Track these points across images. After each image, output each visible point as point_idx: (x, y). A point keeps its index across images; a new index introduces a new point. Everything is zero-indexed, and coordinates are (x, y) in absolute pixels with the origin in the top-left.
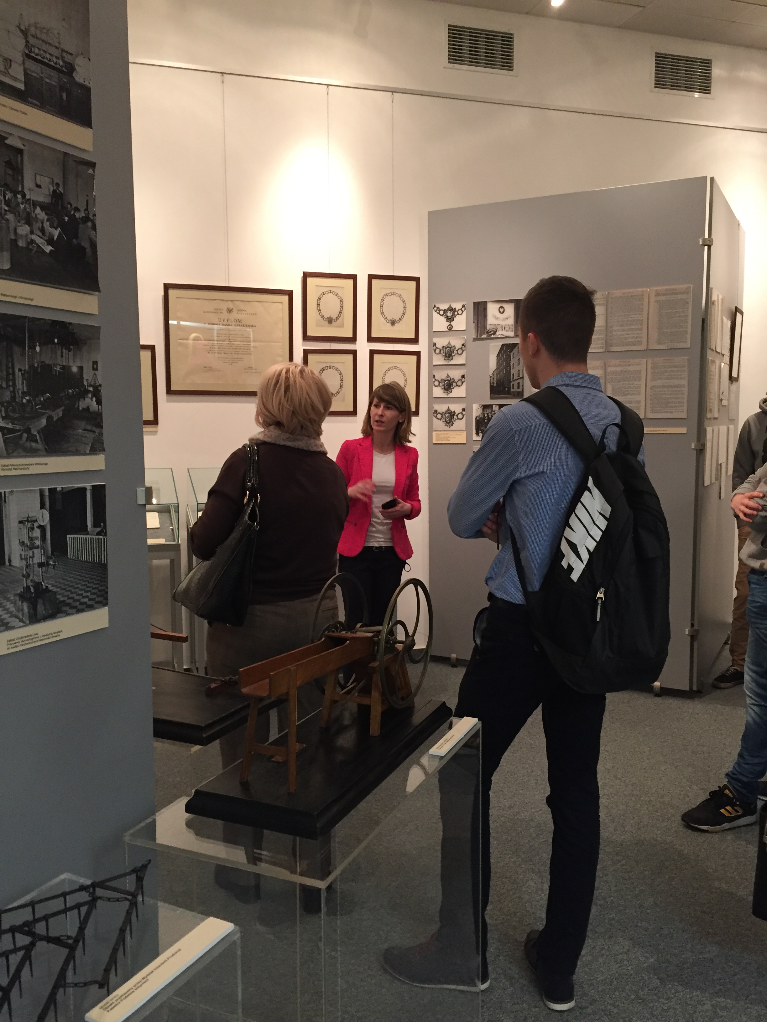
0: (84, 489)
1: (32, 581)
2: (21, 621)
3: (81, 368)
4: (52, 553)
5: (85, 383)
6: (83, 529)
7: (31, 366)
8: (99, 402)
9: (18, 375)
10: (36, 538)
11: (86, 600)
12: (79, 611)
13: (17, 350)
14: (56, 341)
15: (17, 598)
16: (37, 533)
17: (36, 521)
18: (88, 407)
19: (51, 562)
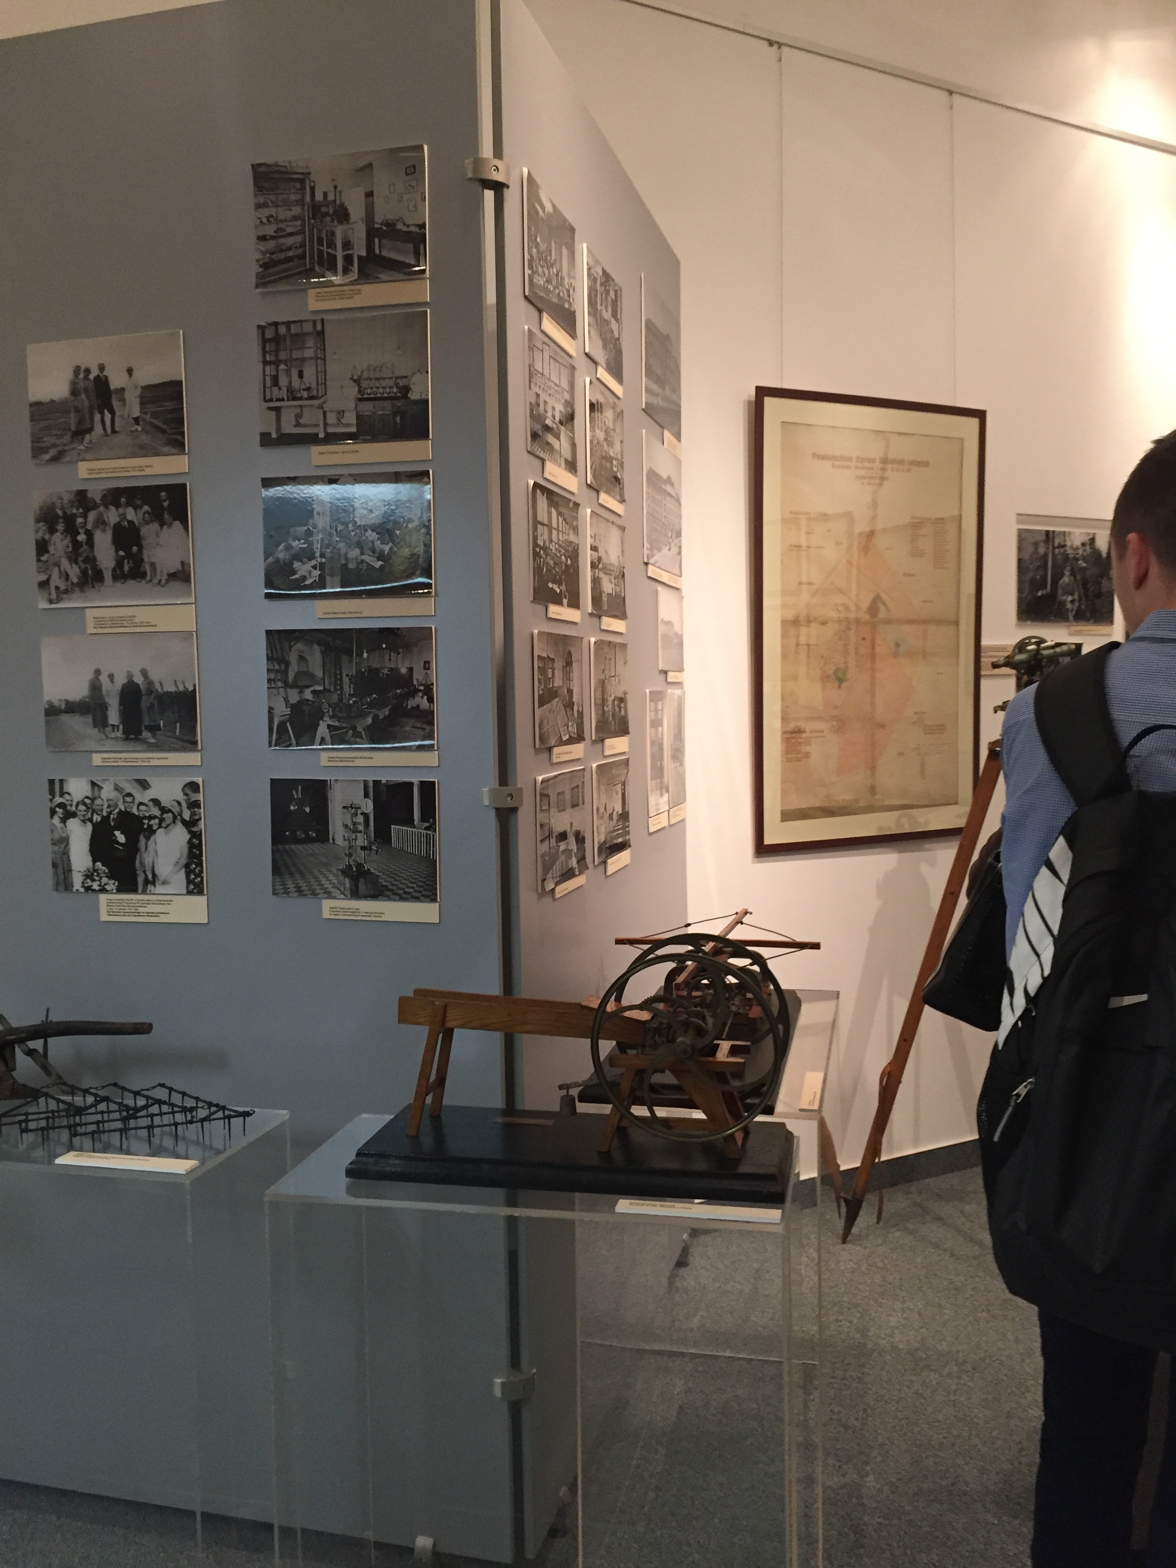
0: (412, 784)
1: (354, 860)
2: (343, 893)
3: (411, 670)
4: (375, 839)
5: (415, 682)
6: (410, 822)
7: (359, 672)
8: (431, 700)
9: (346, 680)
10: (359, 823)
11: (411, 890)
12: (402, 899)
13: (345, 658)
14: (384, 646)
15: (340, 873)
16: (360, 819)
17: (360, 808)
18: (418, 705)
19: (374, 848)
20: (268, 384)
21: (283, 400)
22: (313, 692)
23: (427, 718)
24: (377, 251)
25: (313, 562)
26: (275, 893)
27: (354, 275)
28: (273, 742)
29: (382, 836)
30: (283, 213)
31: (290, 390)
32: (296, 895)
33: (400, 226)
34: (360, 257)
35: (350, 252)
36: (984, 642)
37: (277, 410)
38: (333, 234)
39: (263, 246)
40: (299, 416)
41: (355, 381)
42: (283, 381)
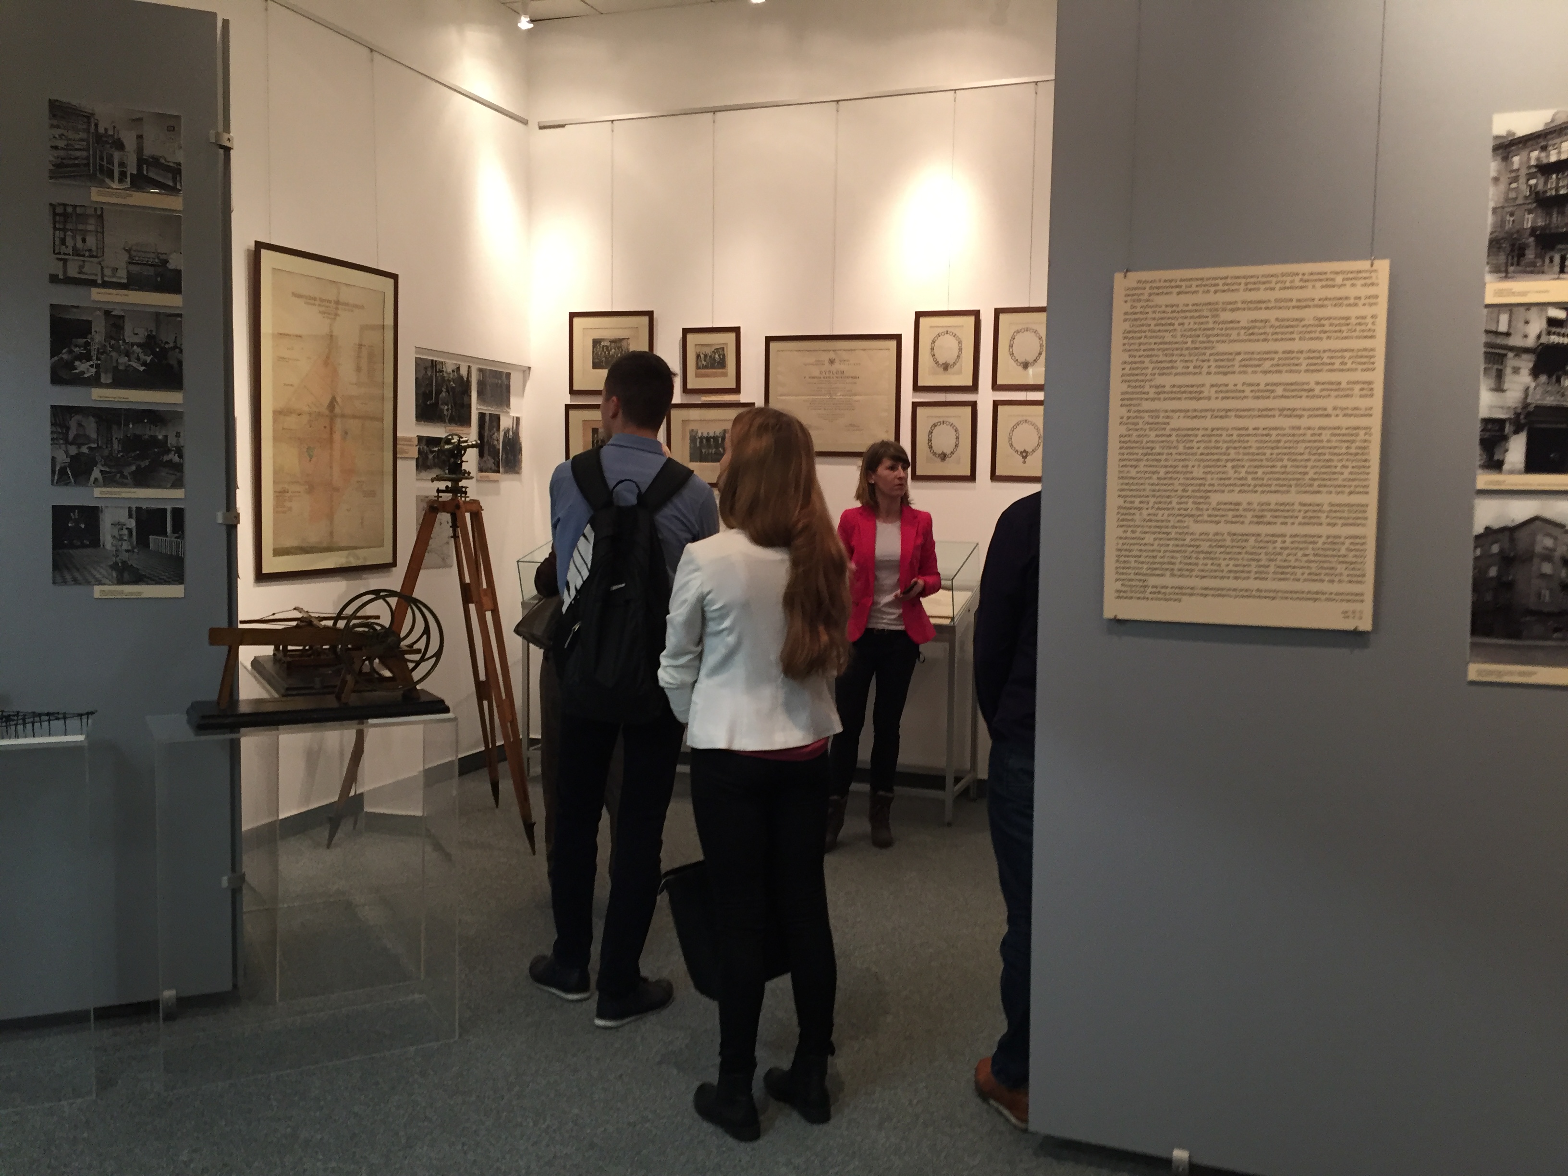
0: (165, 510)
1: (120, 559)
2: (111, 581)
3: (166, 437)
4: (137, 545)
5: (169, 445)
6: (165, 534)
7: (125, 436)
8: (181, 456)
9: (115, 441)
10: (125, 535)
11: (165, 577)
12: (157, 583)
13: (115, 427)
14: (146, 421)
15: (108, 568)
16: (126, 532)
17: (125, 525)
18: (171, 460)
19: (136, 550)
20: (57, 243)
21: (69, 254)
22: (90, 448)
23: (178, 468)
24: (145, 172)
25: (91, 363)
26: (54, 583)
27: (128, 184)
28: (55, 481)
29: (142, 541)
30: (71, 134)
31: (75, 249)
32: (73, 583)
33: (163, 161)
34: (131, 174)
35: (125, 169)
36: (399, 434)
37: (65, 261)
38: (112, 155)
39: (56, 153)
40: (81, 267)
41: (126, 250)
42: (69, 242)
